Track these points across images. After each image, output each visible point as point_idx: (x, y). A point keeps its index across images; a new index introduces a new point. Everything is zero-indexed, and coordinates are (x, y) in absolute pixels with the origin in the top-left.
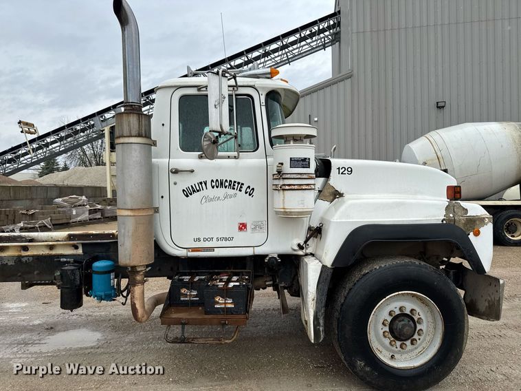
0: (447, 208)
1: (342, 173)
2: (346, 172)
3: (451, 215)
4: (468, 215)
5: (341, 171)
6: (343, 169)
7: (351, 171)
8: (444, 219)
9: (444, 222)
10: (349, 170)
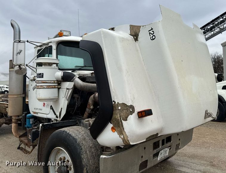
0: (124, 105)
1: (150, 33)
2: (152, 35)
3: (120, 108)
4: (123, 121)
5: (151, 32)
6: (152, 33)
7: (153, 39)
8: (115, 102)
9: (113, 103)
10: (154, 37)
